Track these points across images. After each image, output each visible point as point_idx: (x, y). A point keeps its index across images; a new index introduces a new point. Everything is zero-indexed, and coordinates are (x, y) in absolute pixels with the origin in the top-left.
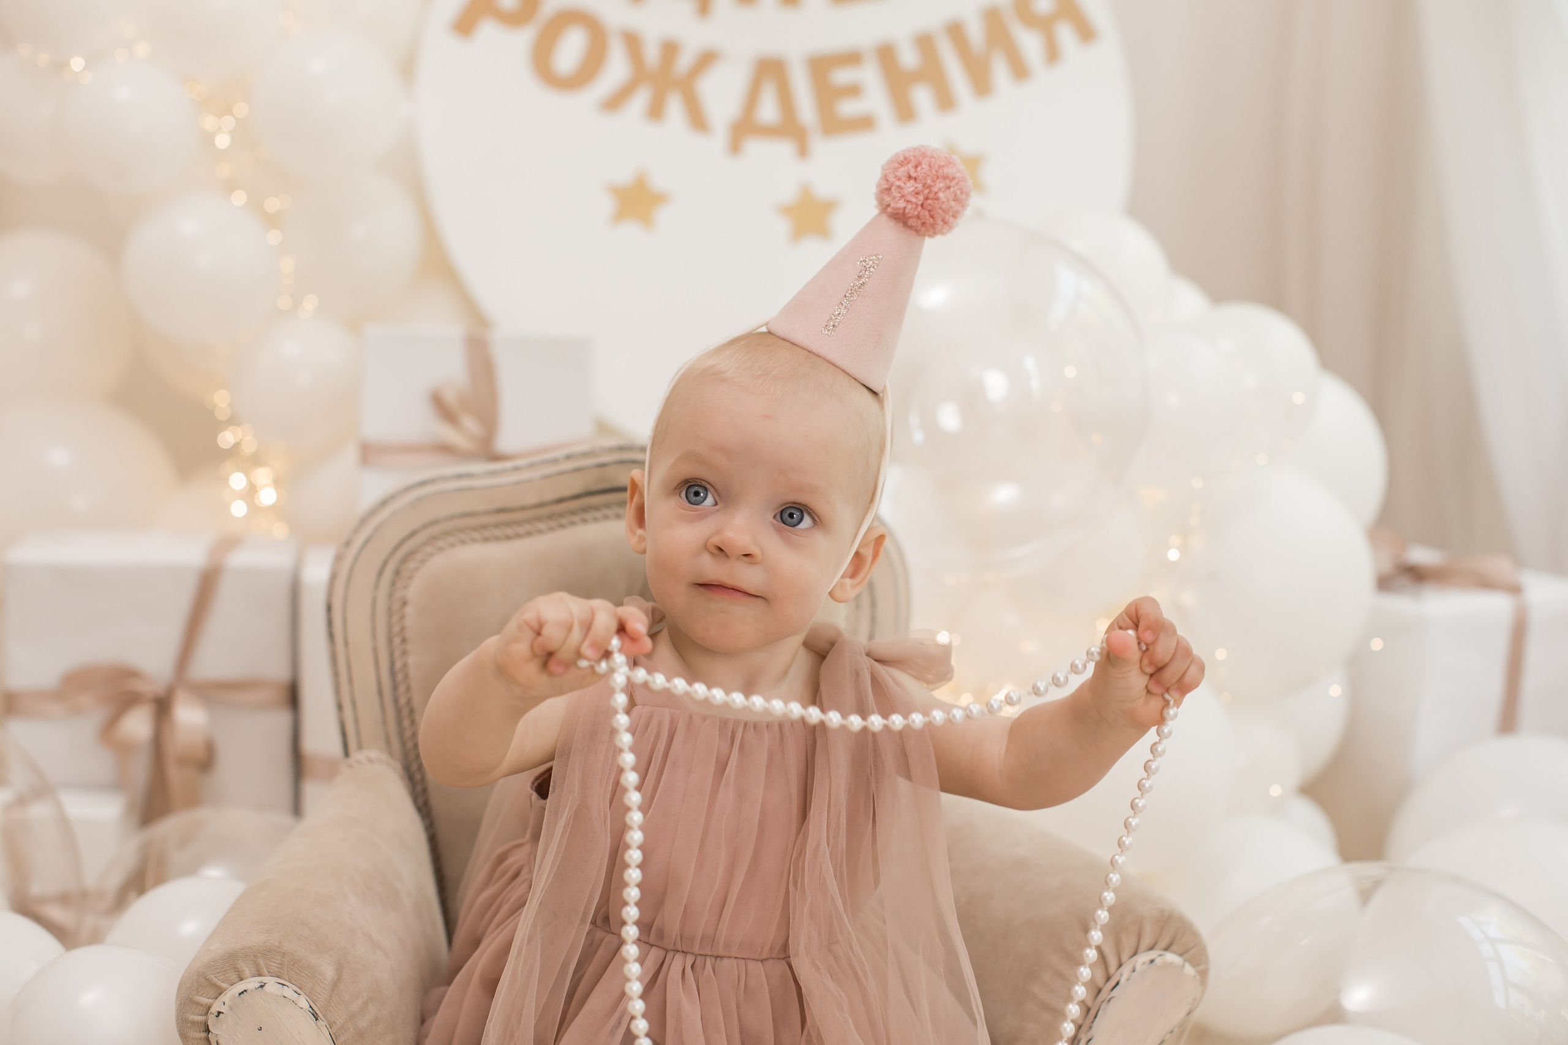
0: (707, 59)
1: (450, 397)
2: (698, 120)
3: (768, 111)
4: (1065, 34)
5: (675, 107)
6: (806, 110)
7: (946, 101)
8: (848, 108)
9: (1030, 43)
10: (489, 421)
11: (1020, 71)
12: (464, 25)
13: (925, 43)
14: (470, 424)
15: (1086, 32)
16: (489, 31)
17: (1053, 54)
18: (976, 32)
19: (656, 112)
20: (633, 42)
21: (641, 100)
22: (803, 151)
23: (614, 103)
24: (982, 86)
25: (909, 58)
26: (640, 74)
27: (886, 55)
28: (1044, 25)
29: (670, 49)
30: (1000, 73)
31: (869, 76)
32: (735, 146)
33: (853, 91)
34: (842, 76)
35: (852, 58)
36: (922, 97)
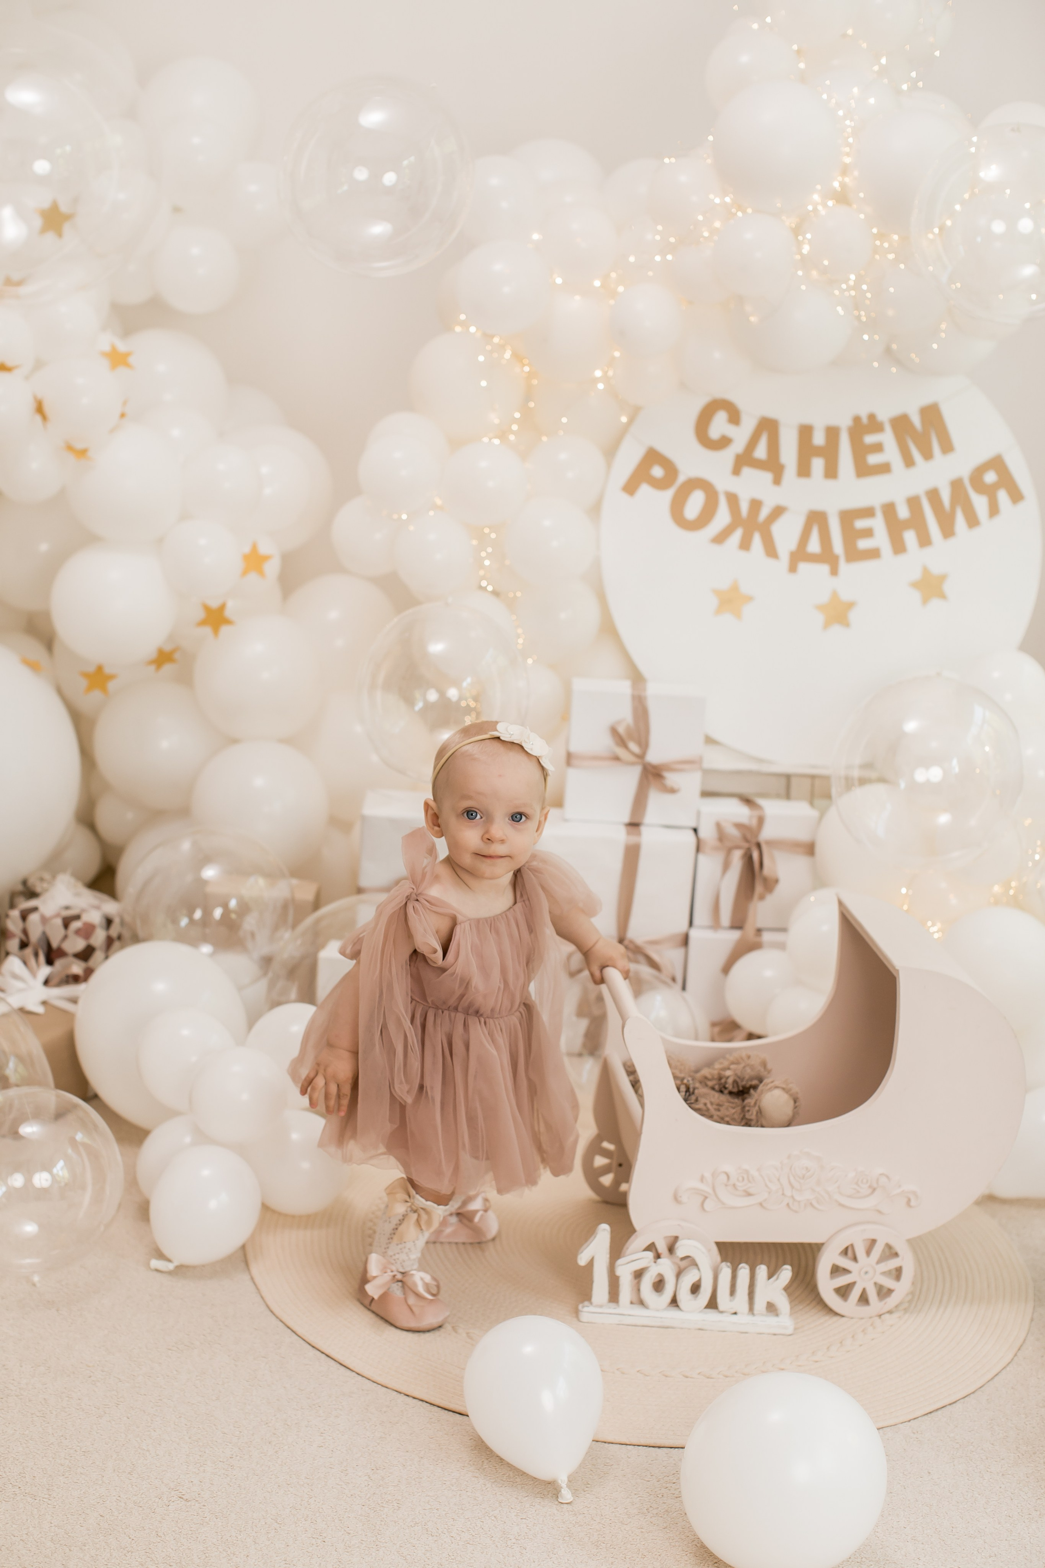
0: (778, 511)
1: (621, 730)
2: (771, 551)
3: (814, 546)
4: (1003, 496)
5: (757, 541)
6: (838, 546)
7: (925, 541)
8: (863, 544)
9: (980, 503)
10: (644, 745)
11: (973, 521)
12: (630, 488)
13: (913, 503)
14: (634, 747)
15: (1016, 496)
16: (645, 489)
17: (994, 510)
18: (946, 496)
19: (745, 545)
20: (733, 500)
21: (737, 536)
22: (834, 572)
23: (720, 538)
24: (948, 531)
25: (903, 512)
26: (736, 519)
27: (889, 510)
28: (990, 492)
29: (756, 505)
30: (960, 520)
31: (878, 524)
32: (793, 568)
33: (868, 533)
34: (861, 524)
35: (868, 512)
36: (910, 537)
